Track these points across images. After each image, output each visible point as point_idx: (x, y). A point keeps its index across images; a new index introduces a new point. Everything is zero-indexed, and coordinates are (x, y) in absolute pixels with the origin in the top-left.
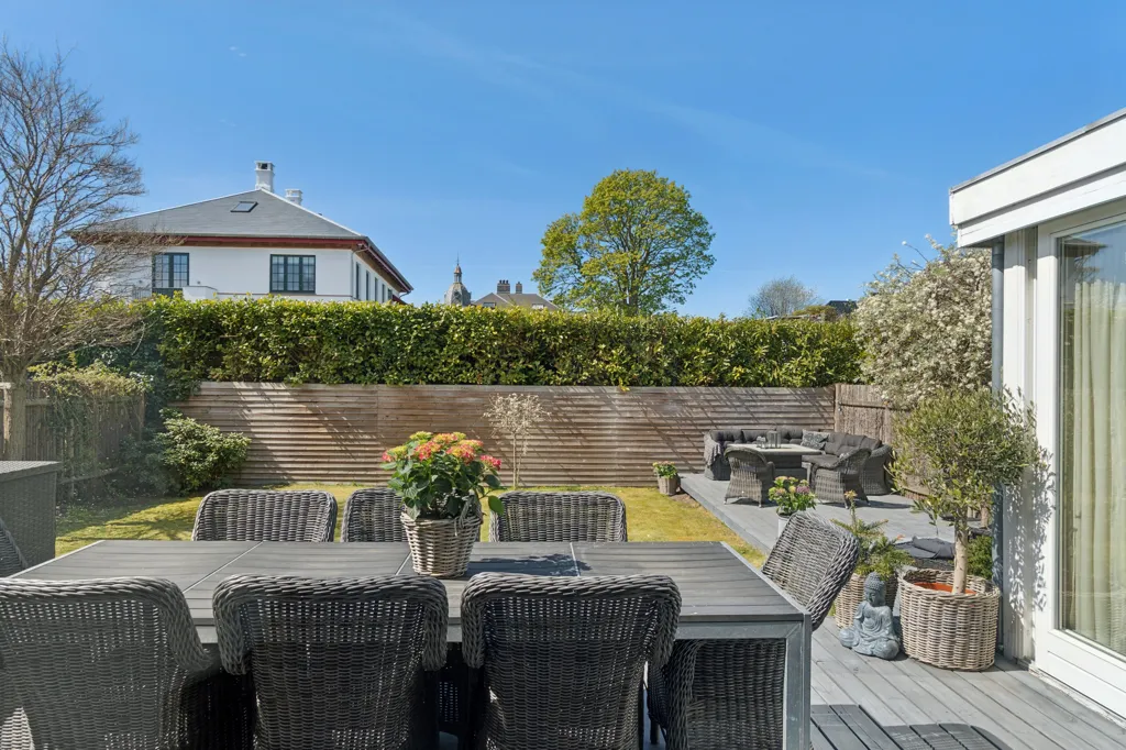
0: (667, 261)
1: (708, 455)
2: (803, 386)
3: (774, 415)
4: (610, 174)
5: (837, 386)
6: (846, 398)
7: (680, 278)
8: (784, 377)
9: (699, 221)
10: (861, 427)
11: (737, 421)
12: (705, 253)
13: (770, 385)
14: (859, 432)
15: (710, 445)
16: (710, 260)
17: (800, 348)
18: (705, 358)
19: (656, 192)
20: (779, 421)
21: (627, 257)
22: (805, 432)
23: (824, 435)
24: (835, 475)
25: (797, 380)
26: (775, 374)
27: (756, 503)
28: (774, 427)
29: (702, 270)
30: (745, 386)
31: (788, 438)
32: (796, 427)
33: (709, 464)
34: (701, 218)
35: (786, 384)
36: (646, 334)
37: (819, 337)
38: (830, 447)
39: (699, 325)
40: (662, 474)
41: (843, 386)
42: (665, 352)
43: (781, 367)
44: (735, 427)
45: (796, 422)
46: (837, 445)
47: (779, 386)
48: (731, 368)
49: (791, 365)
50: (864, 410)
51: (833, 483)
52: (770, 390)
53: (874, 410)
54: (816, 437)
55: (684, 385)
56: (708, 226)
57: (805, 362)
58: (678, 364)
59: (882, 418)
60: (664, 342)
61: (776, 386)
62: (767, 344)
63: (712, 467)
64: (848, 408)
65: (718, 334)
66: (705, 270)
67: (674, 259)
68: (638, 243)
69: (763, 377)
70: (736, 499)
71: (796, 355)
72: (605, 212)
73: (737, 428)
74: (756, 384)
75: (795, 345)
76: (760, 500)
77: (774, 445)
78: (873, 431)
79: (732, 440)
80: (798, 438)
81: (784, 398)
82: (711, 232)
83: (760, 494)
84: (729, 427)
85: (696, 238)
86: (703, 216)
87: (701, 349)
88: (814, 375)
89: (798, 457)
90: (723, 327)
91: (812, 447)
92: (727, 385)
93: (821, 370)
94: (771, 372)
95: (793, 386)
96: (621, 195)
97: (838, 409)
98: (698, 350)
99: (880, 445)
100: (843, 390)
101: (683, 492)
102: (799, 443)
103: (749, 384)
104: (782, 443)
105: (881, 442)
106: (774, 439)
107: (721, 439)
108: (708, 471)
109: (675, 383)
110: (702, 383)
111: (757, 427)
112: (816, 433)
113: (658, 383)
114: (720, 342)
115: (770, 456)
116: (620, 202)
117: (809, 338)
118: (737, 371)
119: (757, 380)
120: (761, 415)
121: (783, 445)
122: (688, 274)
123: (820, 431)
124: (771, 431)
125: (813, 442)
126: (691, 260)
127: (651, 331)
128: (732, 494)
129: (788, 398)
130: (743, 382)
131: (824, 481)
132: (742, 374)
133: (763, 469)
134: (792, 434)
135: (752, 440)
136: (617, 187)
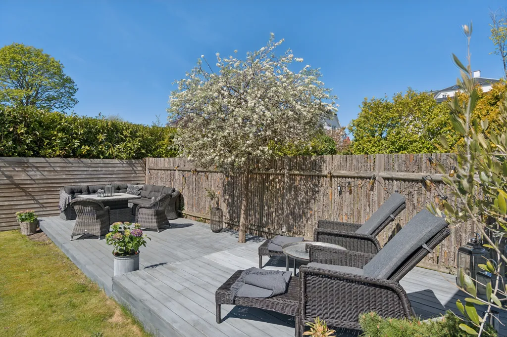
0: (49, 99)
1: (62, 204)
2: (128, 158)
3: (109, 176)
4: (11, 44)
5: (147, 159)
6: (152, 165)
7: (57, 108)
8: (116, 153)
9: (69, 81)
10: (162, 181)
11: (85, 180)
12: (72, 97)
13: (107, 158)
14: (160, 184)
15: (64, 197)
16: (75, 102)
17: (126, 136)
18: (61, 139)
19: (42, 60)
20: (112, 179)
21: (23, 93)
22: (129, 185)
23: (140, 186)
24: (152, 211)
25: (124, 155)
26: (110, 151)
27: (96, 237)
28: (110, 183)
29: (70, 105)
30: (90, 158)
31: (118, 189)
32: (123, 183)
33: (62, 210)
34: (70, 79)
35: (117, 157)
36: (10, 118)
37: (136, 131)
38: (144, 193)
39: (56, 117)
40: (23, 220)
41: (151, 159)
42: (27, 133)
43: (114, 147)
44: (82, 184)
45: (123, 179)
46: (148, 191)
47: (113, 158)
48: (80, 147)
49: (121, 146)
50: (163, 172)
51: (150, 217)
52: (107, 161)
53: (169, 172)
54: (136, 188)
55: (44, 156)
56: (75, 84)
57: (129, 145)
58: (38, 142)
59: (174, 176)
60: (26, 126)
61: (111, 158)
62: (105, 133)
63: (66, 211)
64: (153, 171)
65: (71, 124)
66: (73, 105)
67: (54, 98)
68: (29, 86)
69: (102, 153)
70: (80, 236)
71: (123, 141)
72: (6, 65)
73: (85, 184)
74: (98, 157)
75: (123, 135)
76: (99, 234)
77: (110, 194)
78: (169, 183)
79: (81, 192)
80: (125, 189)
81: (116, 165)
82: (76, 88)
83: (99, 231)
84: (79, 184)
85: (67, 89)
86: (72, 79)
87: (58, 133)
88: (134, 152)
89: (126, 201)
90: (75, 120)
91: (133, 194)
92: (77, 157)
93: (139, 149)
94: (107, 150)
95: (122, 159)
96: (18, 57)
97: (147, 172)
98: (55, 133)
99: (174, 191)
100: (150, 161)
101: (41, 231)
102: (125, 192)
103: (94, 157)
104: (115, 193)
105: (174, 189)
106: (110, 190)
107: (73, 192)
108: (63, 214)
109: (37, 155)
110: (59, 156)
111: (99, 183)
112: (135, 186)
113: (22, 154)
114: (72, 130)
115: (106, 203)
116: (17, 62)
117: (131, 132)
118: (85, 149)
119: (98, 154)
120: (102, 176)
121: (116, 194)
122: (62, 107)
123: (137, 184)
124: (107, 185)
125: (134, 191)
126: (64, 99)
127: (15, 117)
128: (77, 233)
129: (119, 165)
130: (89, 155)
131: (144, 216)
132: (88, 151)
133: (101, 212)
134: (121, 187)
135: (94, 192)
136: (14, 52)
